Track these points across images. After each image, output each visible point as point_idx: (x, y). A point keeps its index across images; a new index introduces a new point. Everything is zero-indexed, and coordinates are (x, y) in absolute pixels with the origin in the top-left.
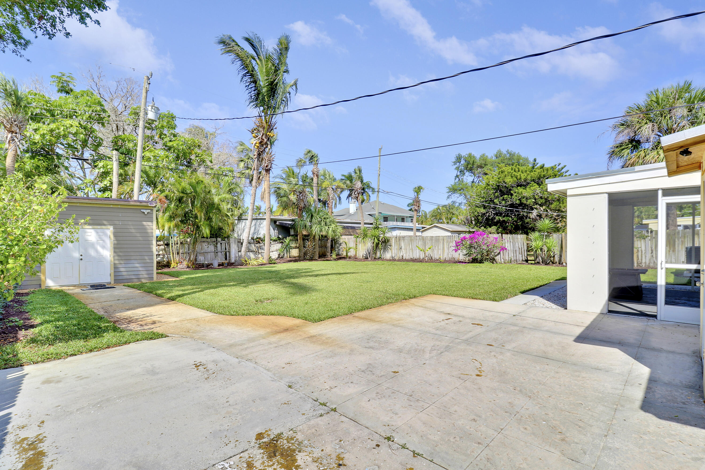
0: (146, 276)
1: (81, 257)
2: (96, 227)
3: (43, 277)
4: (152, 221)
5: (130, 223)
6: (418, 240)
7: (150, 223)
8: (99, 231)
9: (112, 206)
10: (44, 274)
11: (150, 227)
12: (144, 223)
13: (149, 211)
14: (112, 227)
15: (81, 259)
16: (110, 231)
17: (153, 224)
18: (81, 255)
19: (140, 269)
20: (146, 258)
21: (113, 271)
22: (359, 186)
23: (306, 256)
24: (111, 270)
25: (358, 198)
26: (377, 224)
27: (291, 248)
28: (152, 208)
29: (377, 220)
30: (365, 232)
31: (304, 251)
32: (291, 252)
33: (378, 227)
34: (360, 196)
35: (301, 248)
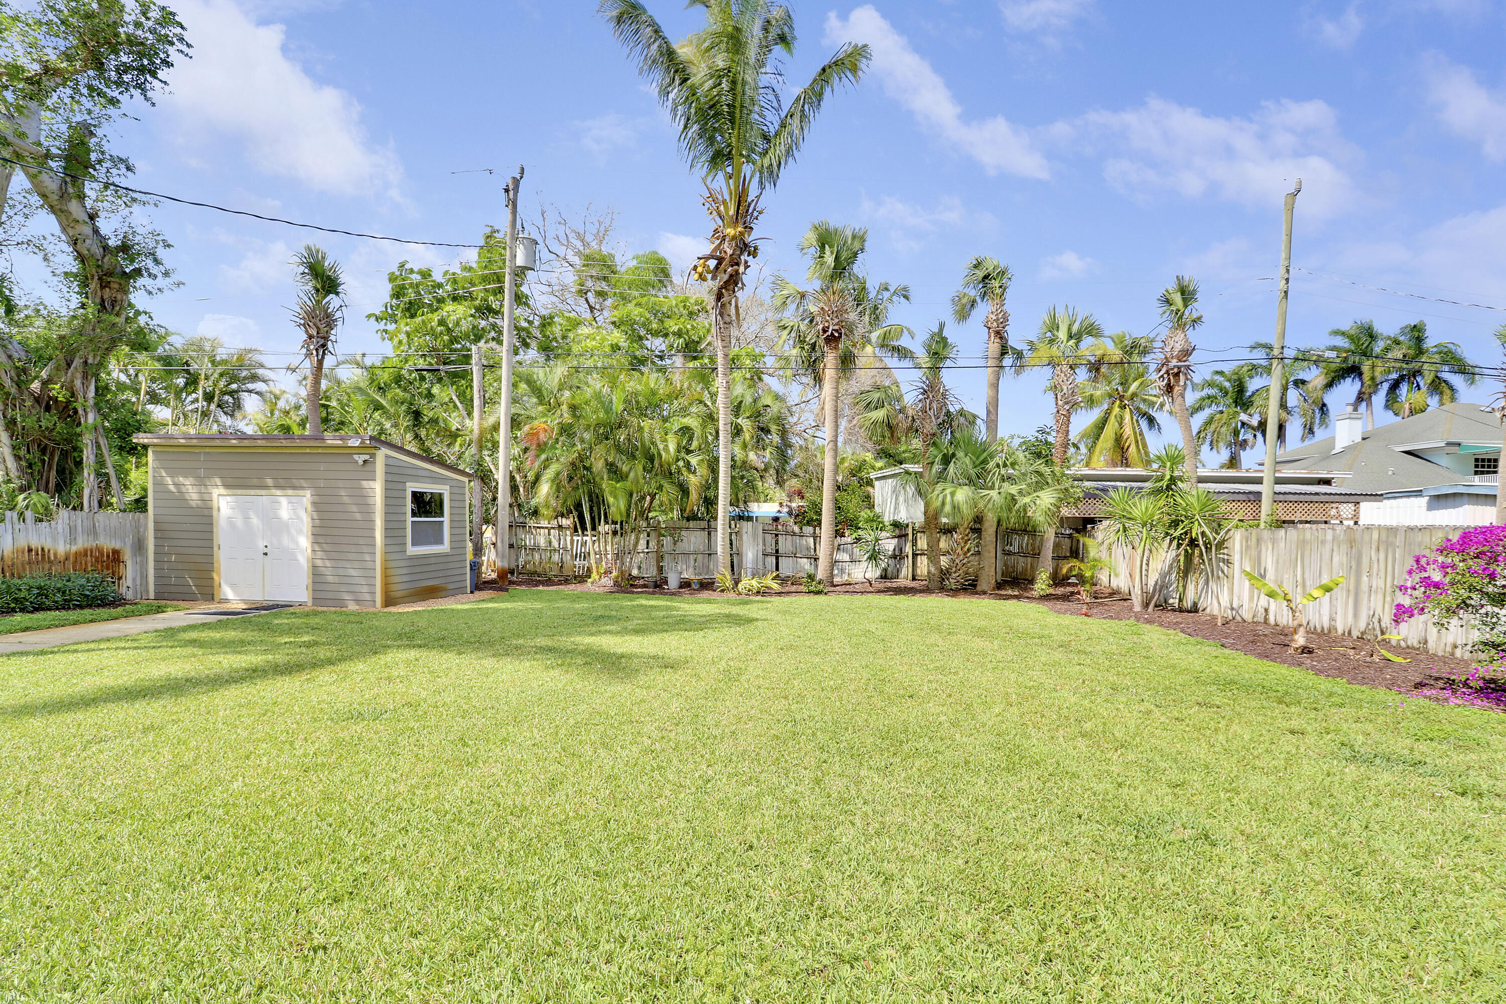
1: (266, 550)
2: (290, 492)
3: (216, 581)
4: (374, 480)
5: (340, 484)
6: (1328, 547)
7: (369, 484)
8: (294, 499)
9: (308, 451)
10: (219, 575)
11: (371, 492)
12: (361, 484)
13: (367, 457)
14: (309, 492)
15: (266, 554)
16: (307, 497)
17: (376, 484)
18: (266, 547)
21: (310, 581)
22: (1178, 347)
23: (948, 579)
24: (308, 578)
25: (1177, 388)
26: (1168, 477)
27: (918, 552)
28: (373, 451)
29: (1168, 464)
30: (1124, 510)
31: (942, 563)
32: (919, 564)
33: (1172, 489)
34: (1182, 383)
35: (933, 553)
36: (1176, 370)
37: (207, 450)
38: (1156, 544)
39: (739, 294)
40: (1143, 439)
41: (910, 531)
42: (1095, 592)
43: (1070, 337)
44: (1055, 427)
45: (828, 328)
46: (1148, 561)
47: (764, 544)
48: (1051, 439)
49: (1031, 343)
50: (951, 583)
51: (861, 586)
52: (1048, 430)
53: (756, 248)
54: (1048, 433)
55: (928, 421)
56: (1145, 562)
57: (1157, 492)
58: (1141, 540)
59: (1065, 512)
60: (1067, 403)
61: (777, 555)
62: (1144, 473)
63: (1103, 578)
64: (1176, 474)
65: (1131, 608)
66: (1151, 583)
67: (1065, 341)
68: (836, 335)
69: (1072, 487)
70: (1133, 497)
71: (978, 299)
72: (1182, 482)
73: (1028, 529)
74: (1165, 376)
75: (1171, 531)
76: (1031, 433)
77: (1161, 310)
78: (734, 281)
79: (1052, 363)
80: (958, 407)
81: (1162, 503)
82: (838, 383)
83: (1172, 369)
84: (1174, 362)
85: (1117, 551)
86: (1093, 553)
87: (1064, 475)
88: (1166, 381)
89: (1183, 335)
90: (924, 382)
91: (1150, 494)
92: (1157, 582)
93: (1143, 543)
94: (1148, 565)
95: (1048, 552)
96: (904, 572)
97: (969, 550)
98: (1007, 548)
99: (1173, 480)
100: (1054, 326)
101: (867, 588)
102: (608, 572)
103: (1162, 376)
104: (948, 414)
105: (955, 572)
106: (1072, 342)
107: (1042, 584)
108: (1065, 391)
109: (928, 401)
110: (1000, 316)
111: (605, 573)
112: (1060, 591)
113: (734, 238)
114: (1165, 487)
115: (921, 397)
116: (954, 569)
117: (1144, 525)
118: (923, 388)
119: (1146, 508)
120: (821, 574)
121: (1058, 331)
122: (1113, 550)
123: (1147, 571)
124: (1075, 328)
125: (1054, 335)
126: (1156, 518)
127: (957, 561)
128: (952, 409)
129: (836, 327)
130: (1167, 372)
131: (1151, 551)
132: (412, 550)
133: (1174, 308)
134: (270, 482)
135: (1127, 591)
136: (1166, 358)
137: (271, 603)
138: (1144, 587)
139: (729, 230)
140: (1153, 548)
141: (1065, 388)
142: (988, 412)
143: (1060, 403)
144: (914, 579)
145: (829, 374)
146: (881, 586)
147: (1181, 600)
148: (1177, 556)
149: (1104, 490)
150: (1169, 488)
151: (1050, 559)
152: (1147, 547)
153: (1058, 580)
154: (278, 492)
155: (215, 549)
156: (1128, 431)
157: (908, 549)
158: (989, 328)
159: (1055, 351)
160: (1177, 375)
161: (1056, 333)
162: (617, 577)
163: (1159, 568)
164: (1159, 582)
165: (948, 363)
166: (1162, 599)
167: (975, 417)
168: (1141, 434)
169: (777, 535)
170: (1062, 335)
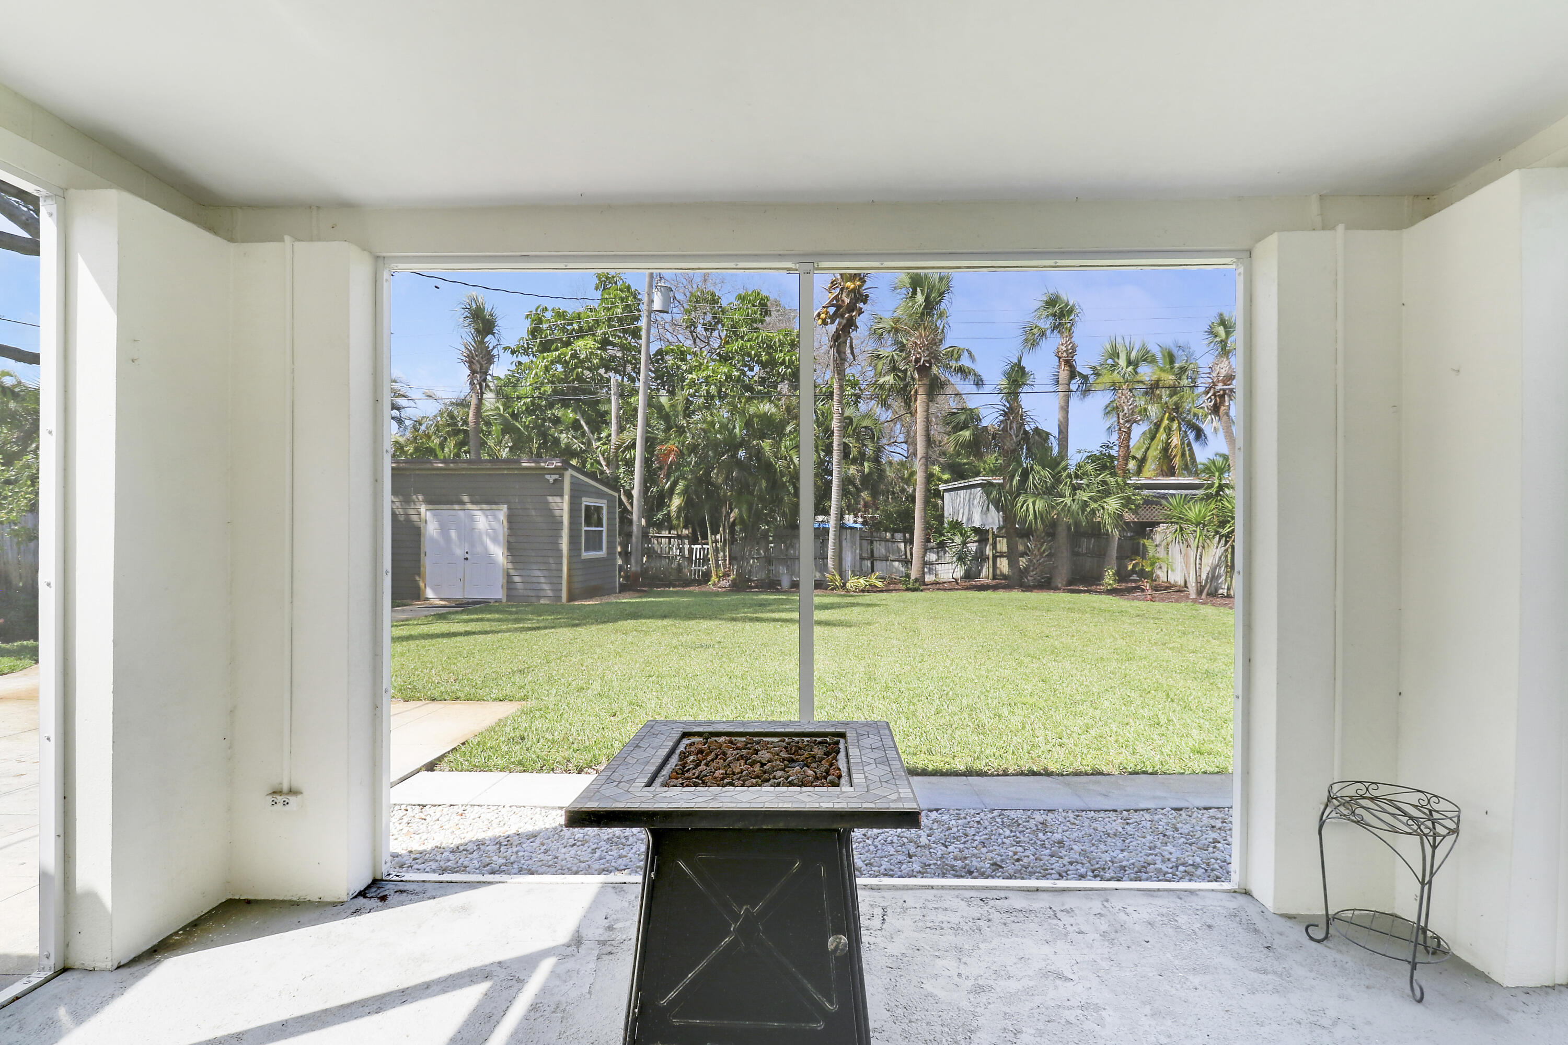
0: (550, 593)
1: (466, 556)
2: (485, 507)
3: (422, 585)
4: (562, 496)
5: (527, 499)
7: (558, 499)
8: (488, 513)
9: (505, 472)
10: (424, 579)
11: (558, 506)
12: (550, 499)
13: (557, 476)
14: (506, 506)
15: (466, 559)
16: (502, 513)
17: (563, 499)
18: (467, 553)
19: (542, 580)
20: (551, 561)
21: (505, 581)
22: (1223, 373)
23: (1026, 578)
24: (503, 578)
25: (1222, 408)
26: (1217, 485)
27: (998, 554)
28: (562, 472)
29: (1217, 474)
30: (1181, 512)
31: (1021, 563)
32: (998, 565)
33: (1220, 495)
34: (1227, 404)
35: (1012, 556)
36: (1221, 392)
37: (417, 472)
38: (1208, 541)
39: (853, 334)
40: (1191, 450)
41: (990, 536)
42: (1156, 586)
43: (1129, 363)
44: (1117, 442)
45: (920, 359)
46: (1201, 556)
47: (861, 549)
48: (1113, 453)
49: (1094, 368)
50: (1029, 580)
51: (949, 584)
52: (1111, 445)
53: (867, 296)
54: (1111, 448)
55: (1009, 439)
56: (1198, 557)
57: (1208, 497)
58: (1195, 538)
59: (1128, 517)
60: (1127, 422)
61: (872, 558)
62: (1197, 482)
63: (1161, 575)
64: (1224, 482)
65: (1187, 597)
66: (1204, 577)
67: (1125, 367)
68: (927, 365)
69: (1134, 495)
70: (1189, 502)
71: (1048, 332)
72: (1228, 489)
73: (1096, 532)
74: (1213, 397)
75: (1221, 530)
76: (1095, 449)
77: (1207, 342)
78: (851, 324)
79: (1115, 387)
80: (1033, 426)
81: (1212, 506)
82: (928, 406)
83: (1218, 392)
84: (1220, 386)
85: (1175, 549)
86: (1151, 552)
87: (1126, 484)
88: (1213, 402)
89: (1227, 362)
90: (1005, 406)
91: (1202, 499)
92: (1208, 574)
93: (1197, 540)
94: (1201, 559)
95: (1114, 552)
96: (985, 572)
97: (1044, 551)
98: (1076, 549)
99: (1221, 487)
100: (1115, 354)
101: (954, 586)
102: (726, 575)
103: (1210, 397)
104: (1026, 432)
105: (1033, 571)
106: (1130, 369)
107: (1109, 578)
108: (1126, 411)
109: (1008, 422)
110: (1069, 347)
111: (723, 576)
112: (1123, 585)
113: (853, 291)
114: (1214, 493)
115: (1001, 418)
116: (1032, 568)
117: (1198, 524)
118: (1004, 411)
119: (1200, 511)
120: (914, 574)
121: (1118, 358)
122: (1170, 549)
123: (1200, 564)
124: (1133, 355)
125: (1114, 362)
126: (1207, 518)
127: (1035, 561)
128: (1027, 428)
129: (927, 359)
130: (1214, 394)
131: (1203, 547)
132: (586, 555)
133: (1218, 339)
134: (466, 498)
135: (1183, 584)
136: (1213, 382)
137: (470, 600)
138: (1199, 578)
139: (848, 284)
140: (1206, 544)
141: (1126, 408)
142: (1060, 432)
143: (1121, 421)
144: (994, 578)
145: (921, 400)
146: (967, 584)
147: (1229, 589)
148: (1226, 550)
149: (1164, 497)
150: (1217, 494)
151: (1115, 558)
152: (1200, 544)
153: (1122, 576)
154: (474, 507)
155: (422, 555)
156: (1175, 440)
157: (989, 551)
158: (1060, 358)
159: (1116, 377)
160: (1222, 397)
161: (1116, 360)
162: (734, 579)
163: (1211, 562)
164: (1210, 575)
165: (1026, 389)
166: (1213, 589)
167: (1048, 434)
168: (1189, 444)
169: (872, 542)
170: (1122, 362)
